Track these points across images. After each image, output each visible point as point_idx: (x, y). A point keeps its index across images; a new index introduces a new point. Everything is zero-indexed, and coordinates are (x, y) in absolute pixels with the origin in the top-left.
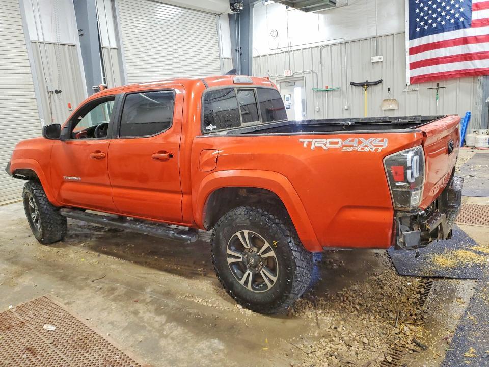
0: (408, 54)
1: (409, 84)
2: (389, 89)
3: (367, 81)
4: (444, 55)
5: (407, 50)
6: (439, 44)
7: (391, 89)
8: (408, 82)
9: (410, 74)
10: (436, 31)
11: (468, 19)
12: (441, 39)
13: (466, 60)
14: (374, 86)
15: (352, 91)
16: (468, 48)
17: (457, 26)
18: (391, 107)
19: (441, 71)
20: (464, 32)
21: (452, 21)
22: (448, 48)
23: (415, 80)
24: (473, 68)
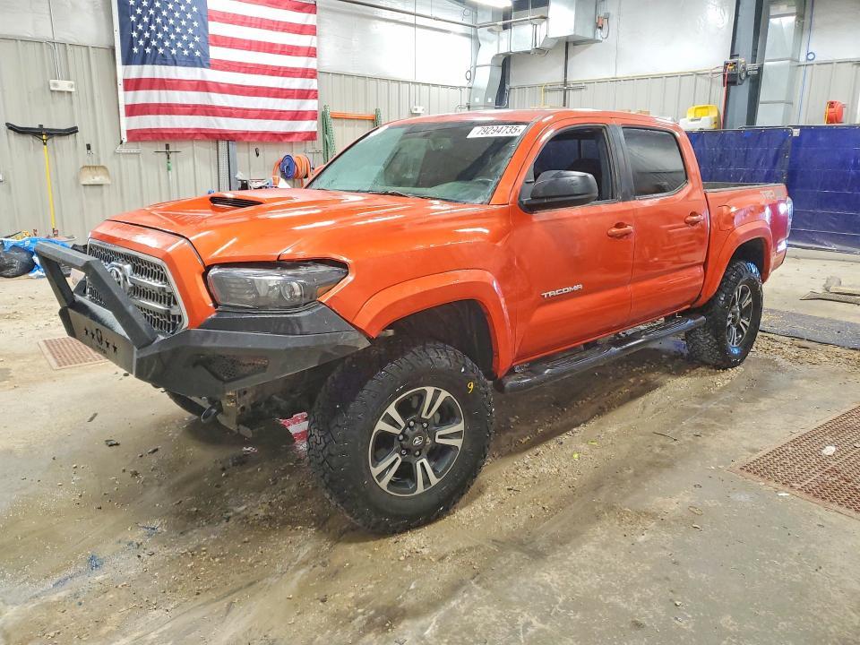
0: (121, 88)
1: (125, 140)
2: (89, 147)
3: (41, 126)
4: (179, 102)
5: (120, 81)
6: (171, 84)
7: (92, 147)
8: (125, 137)
9: (127, 123)
10: (164, 60)
11: (206, 55)
12: (173, 76)
13: (208, 115)
14: (59, 138)
15: (9, 142)
16: (210, 98)
17: (192, 62)
18: (97, 180)
19: (177, 126)
20: (203, 74)
21: (186, 52)
22: (183, 92)
23: (136, 136)
24: (217, 128)
